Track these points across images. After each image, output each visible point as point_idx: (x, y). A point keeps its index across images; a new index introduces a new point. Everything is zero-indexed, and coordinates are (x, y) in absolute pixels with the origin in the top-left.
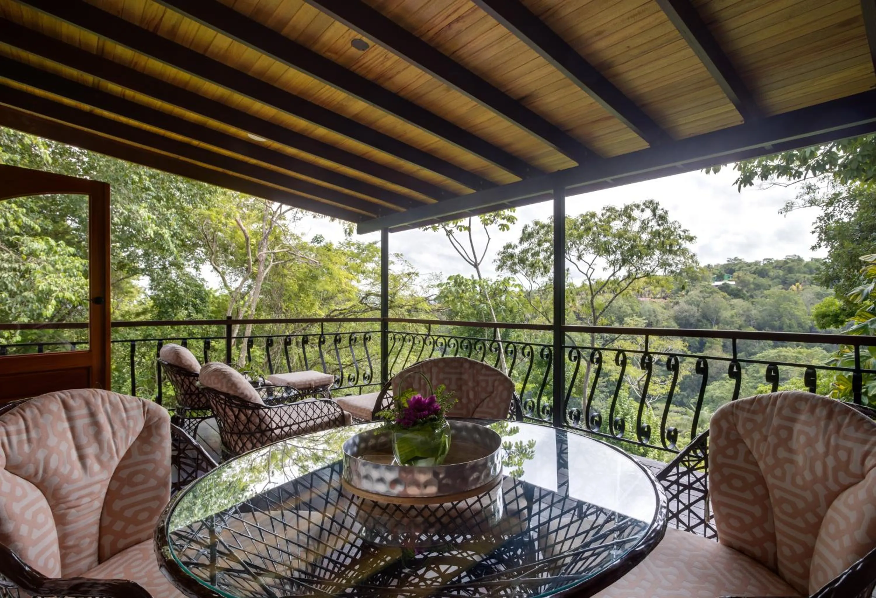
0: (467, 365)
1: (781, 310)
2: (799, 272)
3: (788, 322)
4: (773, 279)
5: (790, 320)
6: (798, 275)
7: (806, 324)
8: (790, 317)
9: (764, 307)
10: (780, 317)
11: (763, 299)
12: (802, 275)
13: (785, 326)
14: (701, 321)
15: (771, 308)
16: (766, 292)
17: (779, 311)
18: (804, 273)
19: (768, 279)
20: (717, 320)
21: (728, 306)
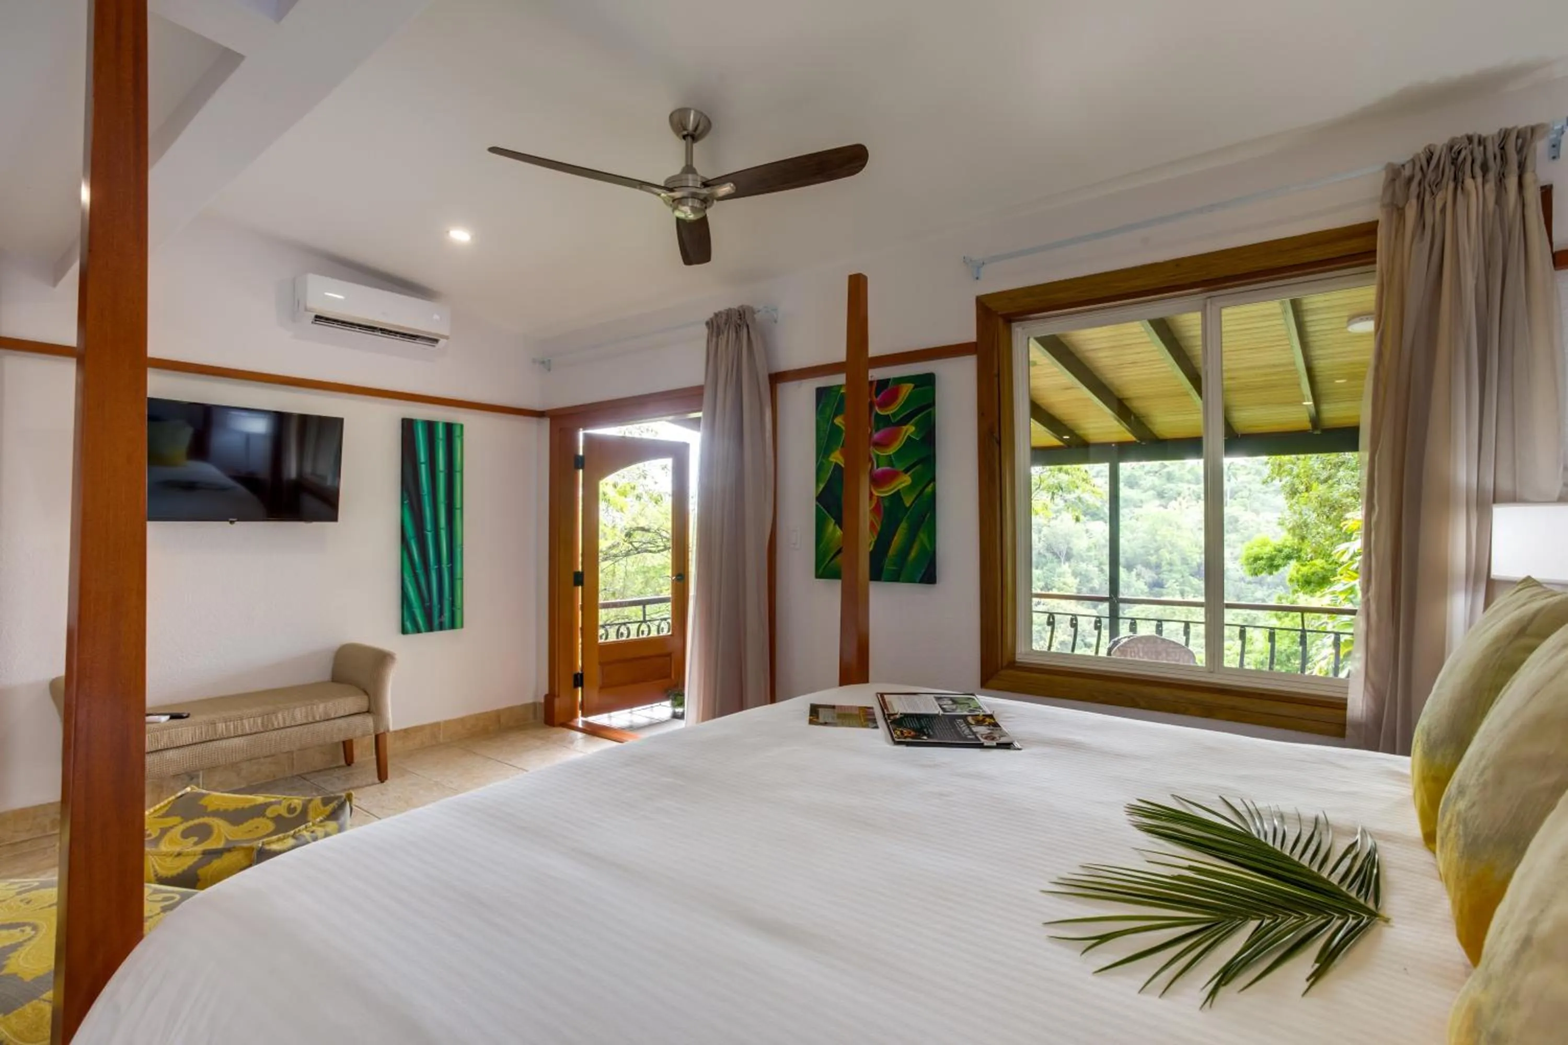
0: (1159, 641)
1: (1158, 538)
2: (1181, 480)
3: (1167, 556)
4: (1145, 491)
5: (1171, 553)
6: (1180, 484)
7: (1193, 560)
8: (1170, 548)
9: (1135, 535)
10: (1157, 550)
11: (1134, 521)
12: (1185, 486)
13: (1164, 563)
14: (1045, 556)
15: (1145, 535)
16: (1137, 511)
17: (1156, 541)
18: (1189, 482)
19: (1139, 491)
20: (1067, 554)
21: (1084, 533)
